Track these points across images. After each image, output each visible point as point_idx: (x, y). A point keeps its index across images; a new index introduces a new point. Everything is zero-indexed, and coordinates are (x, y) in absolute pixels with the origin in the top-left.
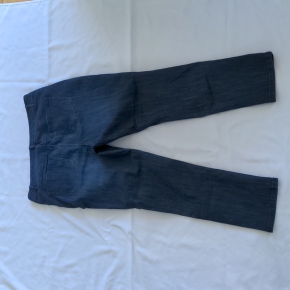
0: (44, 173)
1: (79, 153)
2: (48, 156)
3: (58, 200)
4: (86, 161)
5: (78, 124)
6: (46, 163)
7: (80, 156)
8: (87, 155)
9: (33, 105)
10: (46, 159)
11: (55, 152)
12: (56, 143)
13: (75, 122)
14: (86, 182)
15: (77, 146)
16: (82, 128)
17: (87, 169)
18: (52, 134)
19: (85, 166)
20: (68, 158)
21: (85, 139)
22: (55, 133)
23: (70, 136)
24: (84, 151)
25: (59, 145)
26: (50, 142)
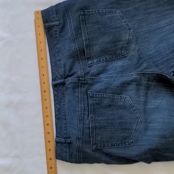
0: (86, 117)
1: (137, 85)
2: (87, 92)
3: (107, 154)
4: (146, 95)
5: (133, 46)
6: (87, 103)
7: (138, 90)
8: (148, 88)
9: (57, 23)
10: (85, 97)
11: (97, 87)
12: (98, 74)
13: (129, 42)
14: (152, 125)
15: (133, 75)
16: (138, 51)
17: (150, 106)
18: (89, 62)
19: (146, 103)
20: (120, 94)
21: (145, 65)
22: (95, 61)
23: (119, 63)
24: (144, 81)
25: (102, 76)
26: (88, 73)
